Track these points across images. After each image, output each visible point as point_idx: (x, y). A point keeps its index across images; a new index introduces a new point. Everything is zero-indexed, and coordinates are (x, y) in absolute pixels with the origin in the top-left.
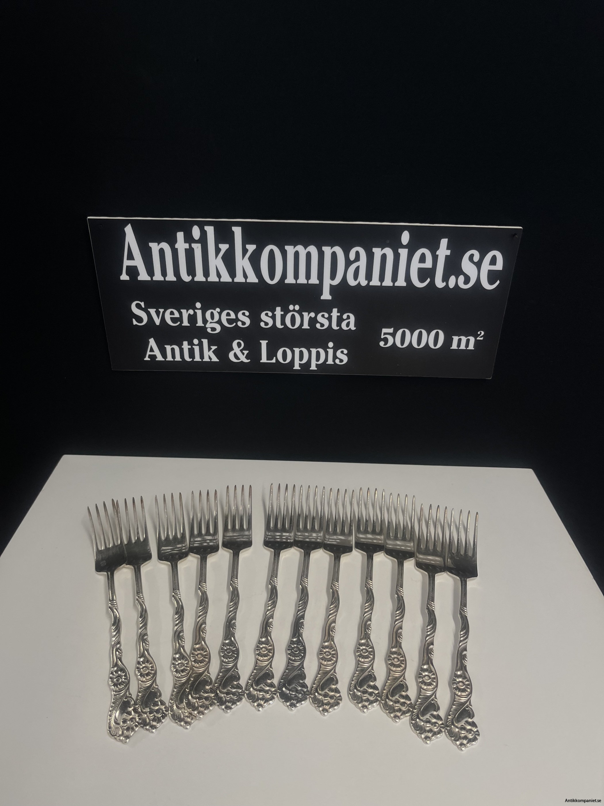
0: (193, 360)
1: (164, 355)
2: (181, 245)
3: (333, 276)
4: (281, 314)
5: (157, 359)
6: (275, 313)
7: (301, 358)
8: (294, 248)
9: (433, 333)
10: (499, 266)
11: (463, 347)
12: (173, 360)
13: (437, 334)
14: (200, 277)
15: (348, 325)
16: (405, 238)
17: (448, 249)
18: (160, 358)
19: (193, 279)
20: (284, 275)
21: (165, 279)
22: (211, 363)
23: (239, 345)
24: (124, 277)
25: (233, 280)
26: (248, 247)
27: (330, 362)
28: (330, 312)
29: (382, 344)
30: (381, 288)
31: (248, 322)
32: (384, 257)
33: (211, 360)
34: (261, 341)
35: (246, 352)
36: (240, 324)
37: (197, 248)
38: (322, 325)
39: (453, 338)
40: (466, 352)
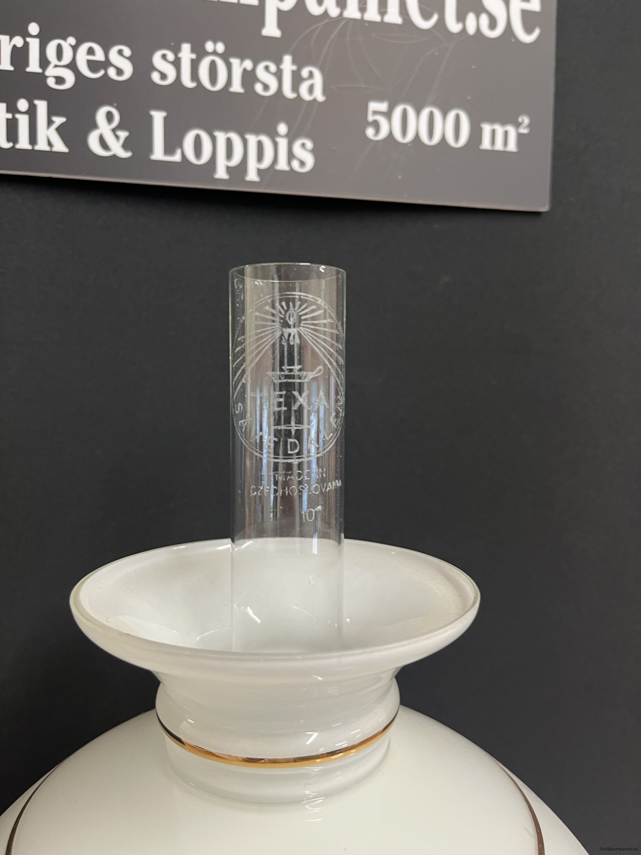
0: (14, 147)
4: (191, 59)
6: (180, 55)
7: (229, 154)
9: (451, 116)
10: (535, 4)
11: (499, 146)
13: (457, 119)
15: (311, 89)
22: (51, 155)
23: (109, 117)
27: (282, 165)
28: (278, 62)
29: (370, 132)
30: (362, 24)
31: (128, 69)
33: (51, 149)
34: (154, 113)
35: (123, 135)
36: (112, 73)
38: (266, 87)
39: (483, 128)
40: (504, 154)
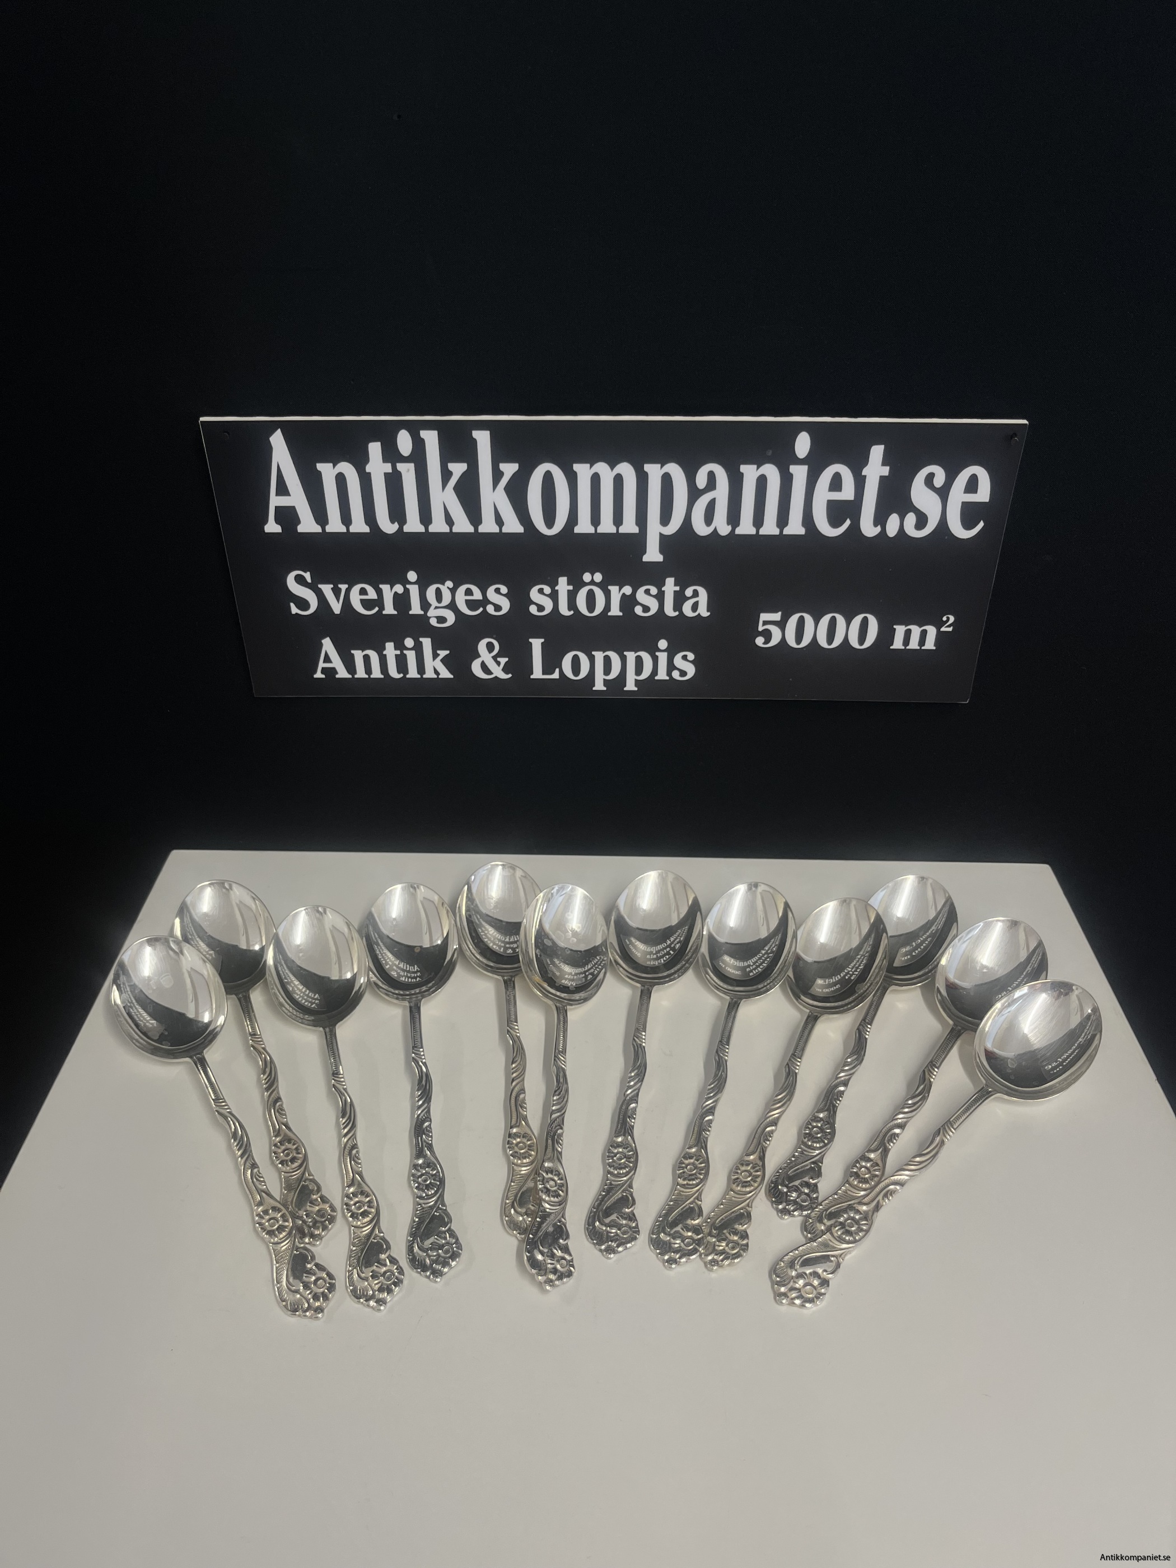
0: (404, 677)
1: (351, 667)
2: (377, 466)
3: (665, 518)
4: (568, 590)
5: (337, 676)
6: (556, 588)
8: (591, 468)
9: (857, 620)
10: (983, 494)
12: (367, 676)
14: (413, 525)
15: (695, 607)
16: (803, 445)
17: (884, 464)
18: (342, 673)
19: (401, 528)
20: (573, 518)
21: (348, 529)
22: (438, 681)
24: (272, 527)
25: (476, 529)
26: (503, 466)
27: (662, 675)
28: (660, 584)
29: (760, 641)
30: (756, 540)
31: (506, 605)
32: (762, 482)
33: (438, 677)
35: (503, 660)
36: (490, 609)
37: (407, 471)
38: (646, 609)
39: (895, 629)
40: (920, 654)
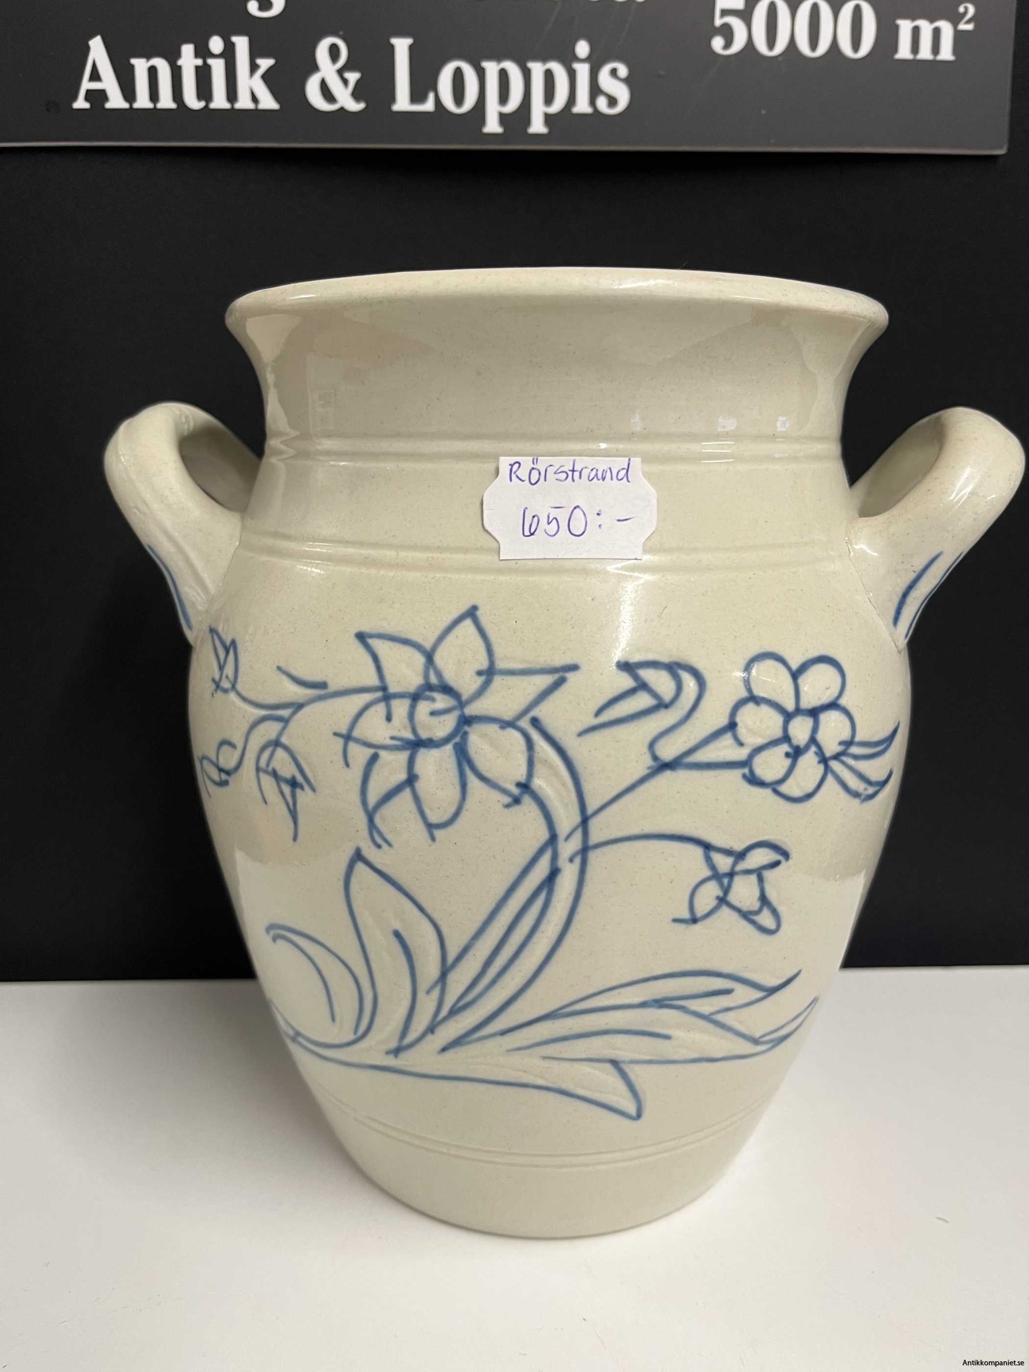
0: (206, 106)
1: (129, 92)
5: (108, 105)
7: (504, 93)
11: (925, 52)
12: (150, 105)
13: (858, 13)
18: (116, 101)
22: (257, 115)
23: (334, 52)
27: (582, 106)
29: (718, 43)
33: (256, 106)
34: (395, 41)
35: (353, 77)
39: (899, 26)
40: (934, 64)
